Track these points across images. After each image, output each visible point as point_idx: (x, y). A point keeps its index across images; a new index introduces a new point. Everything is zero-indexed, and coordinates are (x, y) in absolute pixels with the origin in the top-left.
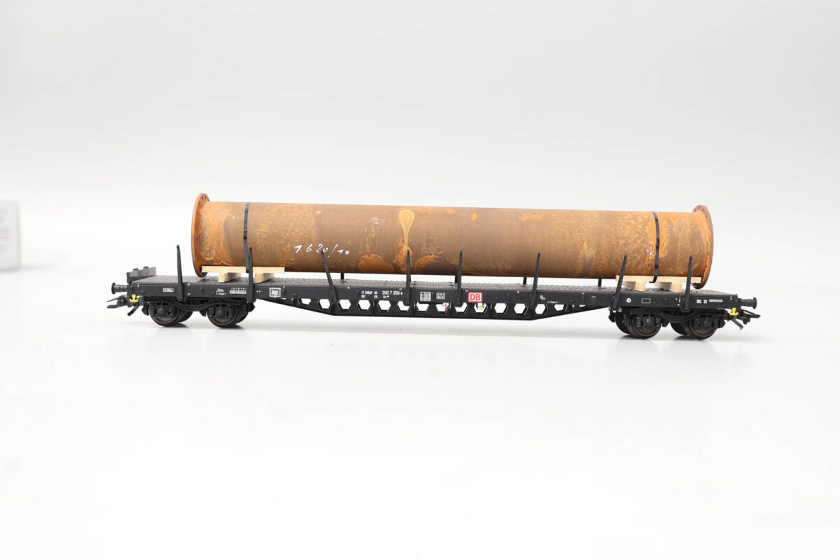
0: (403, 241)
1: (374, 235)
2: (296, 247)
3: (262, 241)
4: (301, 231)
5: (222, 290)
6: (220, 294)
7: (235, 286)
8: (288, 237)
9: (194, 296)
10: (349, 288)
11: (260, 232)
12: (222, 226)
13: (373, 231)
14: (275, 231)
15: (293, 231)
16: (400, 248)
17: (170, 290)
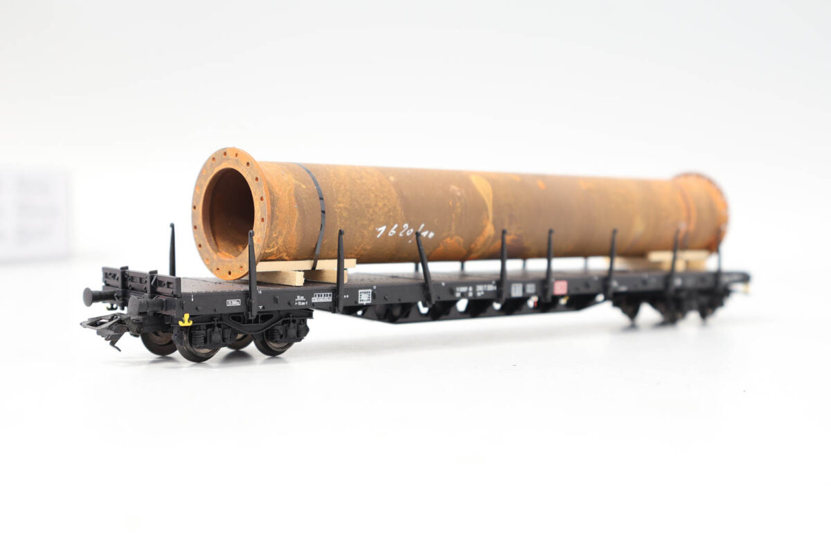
0: (488, 218)
1: (459, 210)
2: (379, 229)
3: (343, 221)
4: (385, 205)
5: (302, 298)
6: (300, 303)
7: (318, 291)
8: (372, 215)
9: (266, 309)
10: (443, 284)
11: (340, 207)
12: (293, 199)
13: (458, 204)
14: (357, 207)
15: (376, 205)
16: (483, 228)
17: (235, 303)
